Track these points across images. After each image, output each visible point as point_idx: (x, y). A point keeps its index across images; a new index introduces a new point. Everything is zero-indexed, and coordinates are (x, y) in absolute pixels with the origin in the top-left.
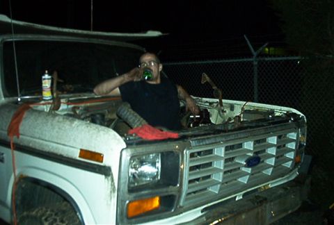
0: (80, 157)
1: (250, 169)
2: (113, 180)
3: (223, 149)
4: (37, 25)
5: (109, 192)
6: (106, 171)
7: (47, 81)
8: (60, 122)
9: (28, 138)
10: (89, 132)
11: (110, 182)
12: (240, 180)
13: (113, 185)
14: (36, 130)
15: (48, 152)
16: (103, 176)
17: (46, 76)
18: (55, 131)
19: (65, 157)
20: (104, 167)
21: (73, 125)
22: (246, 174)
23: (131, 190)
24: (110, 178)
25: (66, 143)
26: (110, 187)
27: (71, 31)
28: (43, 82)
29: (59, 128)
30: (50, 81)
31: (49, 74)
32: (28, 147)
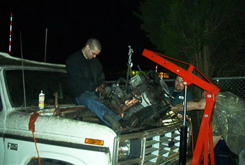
0: (85, 142)
1: (170, 149)
2: (110, 155)
3: (159, 137)
4: (26, 60)
5: (108, 161)
6: (106, 150)
7: (42, 97)
8: (68, 123)
9: (40, 133)
10: (91, 128)
11: (108, 156)
12: (164, 155)
13: (110, 158)
14: (48, 128)
15: (59, 142)
16: (104, 153)
17: (42, 94)
18: (64, 128)
19: (74, 144)
20: (105, 148)
21: (79, 125)
22: (167, 151)
23: (119, 161)
24: (108, 154)
25: (74, 135)
26: (108, 158)
27: (46, 64)
28: (40, 98)
29: (68, 127)
30: (44, 97)
31: (43, 93)
32: (41, 139)
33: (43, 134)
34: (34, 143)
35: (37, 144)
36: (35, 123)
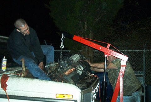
0: (56, 97)
7: (4, 62)
9: (12, 91)
14: (19, 87)
17: (4, 59)
18: (36, 86)
30: (6, 62)
31: (6, 58)
32: (14, 96)
33: (15, 91)
34: (7, 99)
35: (9, 99)
36: (7, 83)
